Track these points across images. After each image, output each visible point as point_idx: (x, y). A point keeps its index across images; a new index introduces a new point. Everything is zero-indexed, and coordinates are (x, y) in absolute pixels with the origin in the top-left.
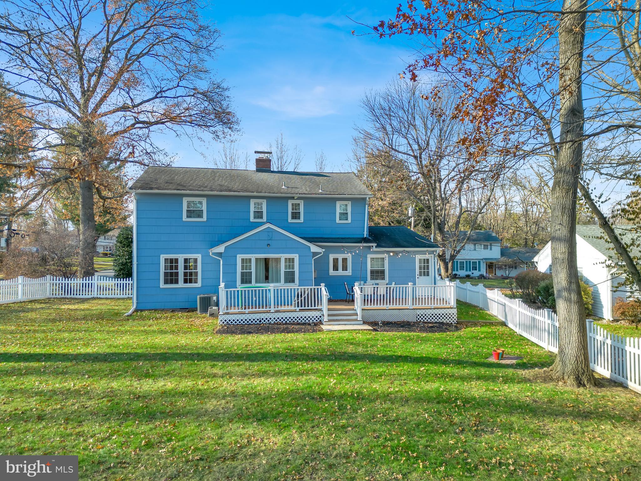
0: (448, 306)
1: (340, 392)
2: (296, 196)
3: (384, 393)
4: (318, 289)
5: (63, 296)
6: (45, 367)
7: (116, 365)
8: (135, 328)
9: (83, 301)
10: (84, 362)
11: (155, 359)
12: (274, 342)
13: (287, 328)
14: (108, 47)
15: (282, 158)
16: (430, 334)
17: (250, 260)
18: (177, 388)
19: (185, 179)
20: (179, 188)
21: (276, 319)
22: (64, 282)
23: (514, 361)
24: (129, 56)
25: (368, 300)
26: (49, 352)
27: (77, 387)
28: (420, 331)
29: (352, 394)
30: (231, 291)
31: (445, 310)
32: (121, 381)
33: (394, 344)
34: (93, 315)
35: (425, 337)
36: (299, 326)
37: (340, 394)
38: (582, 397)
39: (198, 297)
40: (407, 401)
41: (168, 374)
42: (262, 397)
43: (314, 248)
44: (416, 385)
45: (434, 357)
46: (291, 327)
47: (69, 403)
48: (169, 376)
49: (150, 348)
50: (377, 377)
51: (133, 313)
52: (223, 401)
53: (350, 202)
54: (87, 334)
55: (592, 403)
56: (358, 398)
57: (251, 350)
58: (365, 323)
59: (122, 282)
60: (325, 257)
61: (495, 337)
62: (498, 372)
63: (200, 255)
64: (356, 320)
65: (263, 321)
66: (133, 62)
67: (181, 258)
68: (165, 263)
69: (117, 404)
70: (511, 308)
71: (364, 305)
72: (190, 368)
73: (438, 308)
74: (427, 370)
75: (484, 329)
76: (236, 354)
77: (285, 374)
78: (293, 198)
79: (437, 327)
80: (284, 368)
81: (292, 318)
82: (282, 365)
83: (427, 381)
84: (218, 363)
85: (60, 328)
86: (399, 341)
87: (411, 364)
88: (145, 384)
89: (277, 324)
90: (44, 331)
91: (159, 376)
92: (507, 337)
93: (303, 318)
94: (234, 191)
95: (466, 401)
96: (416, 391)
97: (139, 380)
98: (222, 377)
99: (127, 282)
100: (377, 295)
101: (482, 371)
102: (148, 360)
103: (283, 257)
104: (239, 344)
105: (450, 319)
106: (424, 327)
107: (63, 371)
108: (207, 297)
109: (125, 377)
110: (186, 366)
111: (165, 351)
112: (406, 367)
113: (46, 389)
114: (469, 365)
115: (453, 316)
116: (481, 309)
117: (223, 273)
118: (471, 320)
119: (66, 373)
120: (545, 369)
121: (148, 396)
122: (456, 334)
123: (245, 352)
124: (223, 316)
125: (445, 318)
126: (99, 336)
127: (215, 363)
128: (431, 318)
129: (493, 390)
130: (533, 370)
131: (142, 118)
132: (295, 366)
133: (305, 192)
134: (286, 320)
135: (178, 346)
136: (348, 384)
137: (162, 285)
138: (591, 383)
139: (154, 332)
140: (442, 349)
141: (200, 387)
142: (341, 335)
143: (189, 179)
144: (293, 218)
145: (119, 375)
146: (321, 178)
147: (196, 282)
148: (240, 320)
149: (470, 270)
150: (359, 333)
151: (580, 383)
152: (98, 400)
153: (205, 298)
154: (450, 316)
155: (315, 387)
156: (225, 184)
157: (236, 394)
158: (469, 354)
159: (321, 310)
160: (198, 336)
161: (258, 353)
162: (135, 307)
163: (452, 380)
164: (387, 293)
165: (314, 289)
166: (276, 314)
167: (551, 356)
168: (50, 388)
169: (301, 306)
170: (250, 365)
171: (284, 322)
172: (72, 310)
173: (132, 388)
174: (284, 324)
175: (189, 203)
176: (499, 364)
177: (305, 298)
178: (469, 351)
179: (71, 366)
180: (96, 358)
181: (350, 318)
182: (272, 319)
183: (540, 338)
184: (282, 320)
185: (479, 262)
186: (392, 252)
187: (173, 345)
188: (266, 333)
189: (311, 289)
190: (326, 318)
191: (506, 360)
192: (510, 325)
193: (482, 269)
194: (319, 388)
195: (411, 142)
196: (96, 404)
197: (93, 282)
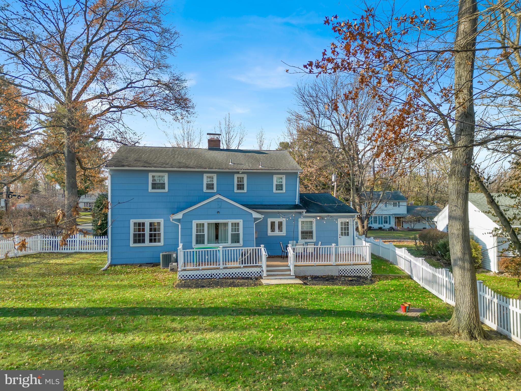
0: (364, 262)
1: (277, 346)
2: (241, 171)
3: (312, 347)
4: (258, 249)
5: (51, 251)
6: (36, 321)
7: (94, 320)
8: (109, 283)
9: (68, 255)
10: (68, 316)
11: (125, 314)
12: (222, 296)
13: (233, 282)
14: (88, 47)
15: (229, 133)
16: (350, 287)
17: (203, 224)
18: (143, 343)
19: (150, 157)
20: (145, 165)
21: (225, 274)
22: (52, 239)
23: (418, 314)
24: (105, 53)
25: (299, 256)
26: (40, 307)
27: (62, 342)
28: (342, 284)
29: (286, 349)
30: (187, 252)
31: (362, 266)
32: (98, 336)
33: (321, 298)
34: (76, 269)
35: (346, 290)
36: (243, 280)
37: (276, 349)
38: (474, 349)
39: (161, 254)
40: (331, 355)
41: (136, 328)
42: (213, 351)
43: (255, 215)
44: (338, 339)
45: (353, 310)
46: (237, 281)
47: (56, 357)
48: (137, 330)
49: (122, 303)
50: (307, 332)
51: (108, 267)
52: (181, 356)
53: (284, 176)
54: (70, 288)
55: (482, 356)
56: (291, 353)
57: (204, 304)
58: (297, 277)
59: (99, 239)
60: (265, 221)
61: (403, 290)
62: (405, 325)
63: (162, 220)
64: (290, 275)
65: (213, 276)
66: (108, 59)
67: (147, 222)
68: (134, 226)
69: (95, 358)
70: (415, 265)
71: (296, 261)
72: (155, 323)
73: (356, 265)
74: (348, 324)
75: (394, 282)
76: (192, 308)
77: (231, 329)
78: (238, 173)
79: (356, 281)
80: (231, 322)
81: (237, 273)
82: (229, 320)
83: (348, 335)
84: (177, 317)
85: (49, 282)
86: (325, 295)
87: (334, 318)
88: (117, 338)
89: (225, 278)
90: (36, 286)
91: (129, 331)
92: (412, 290)
93: (247, 273)
94: (190, 168)
95: (380, 355)
96: (339, 345)
97: (113, 334)
98: (181, 331)
99: (104, 239)
100: (307, 253)
101: (393, 324)
102: (120, 314)
103: (230, 222)
104: (194, 298)
105: (366, 274)
106: (345, 280)
107: (51, 325)
108: (168, 255)
109: (101, 331)
110: (151, 321)
111: (134, 306)
112: (330, 321)
113: (37, 343)
114: (382, 318)
115: (369, 271)
116: (391, 264)
117: (181, 235)
118: (384, 274)
119: (53, 327)
120: (444, 323)
121: (120, 350)
122: (371, 287)
123: (198, 307)
124: (181, 272)
125: (362, 272)
126: (80, 290)
127: (175, 317)
128: (350, 273)
129: (402, 343)
130: (434, 324)
131: (116, 103)
132: (241, 320)
133: (248, 167)
134: (233, 275)
135: (144, 300)
136: (283, 338)
137: (132, 244)
138: (481, 337)
139: (125, 286)
140: (360, 302)
141: (163, 341)
142: (277, 288)
143: (154, 157)
144: (238, 189)
145: (96, 330)
146: (261, 155)
147: (159, 241)
148: (195, 276)
149: (382, 224)
150: (292, 287)
151: (472, 336)
152: (79, 354)
153: (167, 255)
154: (366, 271)
155: (256, 342)
156: (183, 161)
157: (192, 348)
158: (382, 307)
159: (261, 266)
160: (161, 290)
161: (210, 308)
162: (109, 262)
163: (368, 334)
164: (314, 251)
165: (256, 249)
166: (225, 270)
167: (448, 308)
168: (40, 342)
169: (245, 264)
170: (203, 320)
171: (231, 277)
172: (58, 264)
173: (107, 342)
174: (231, 279)
175: (153, 177)
176: (407, 316)
177: (248, 257)
178: (382, 303)
179: (57, 321)
180: (78, 312)
181: (284, 273)
182: (221, 274)
183: (439, 292)
184: (229, 275)
185: (390, 217)
186: (319, 216)
187: (140, 300)
188: (216, 287)
189: (253, 250)
190: (265, 274)
191: (412, 313)
192: (415, 278)
193: (391, 222)
194: (259, 343)
195: (334, 123)
196: (78, 358)
197: (76, 239)
